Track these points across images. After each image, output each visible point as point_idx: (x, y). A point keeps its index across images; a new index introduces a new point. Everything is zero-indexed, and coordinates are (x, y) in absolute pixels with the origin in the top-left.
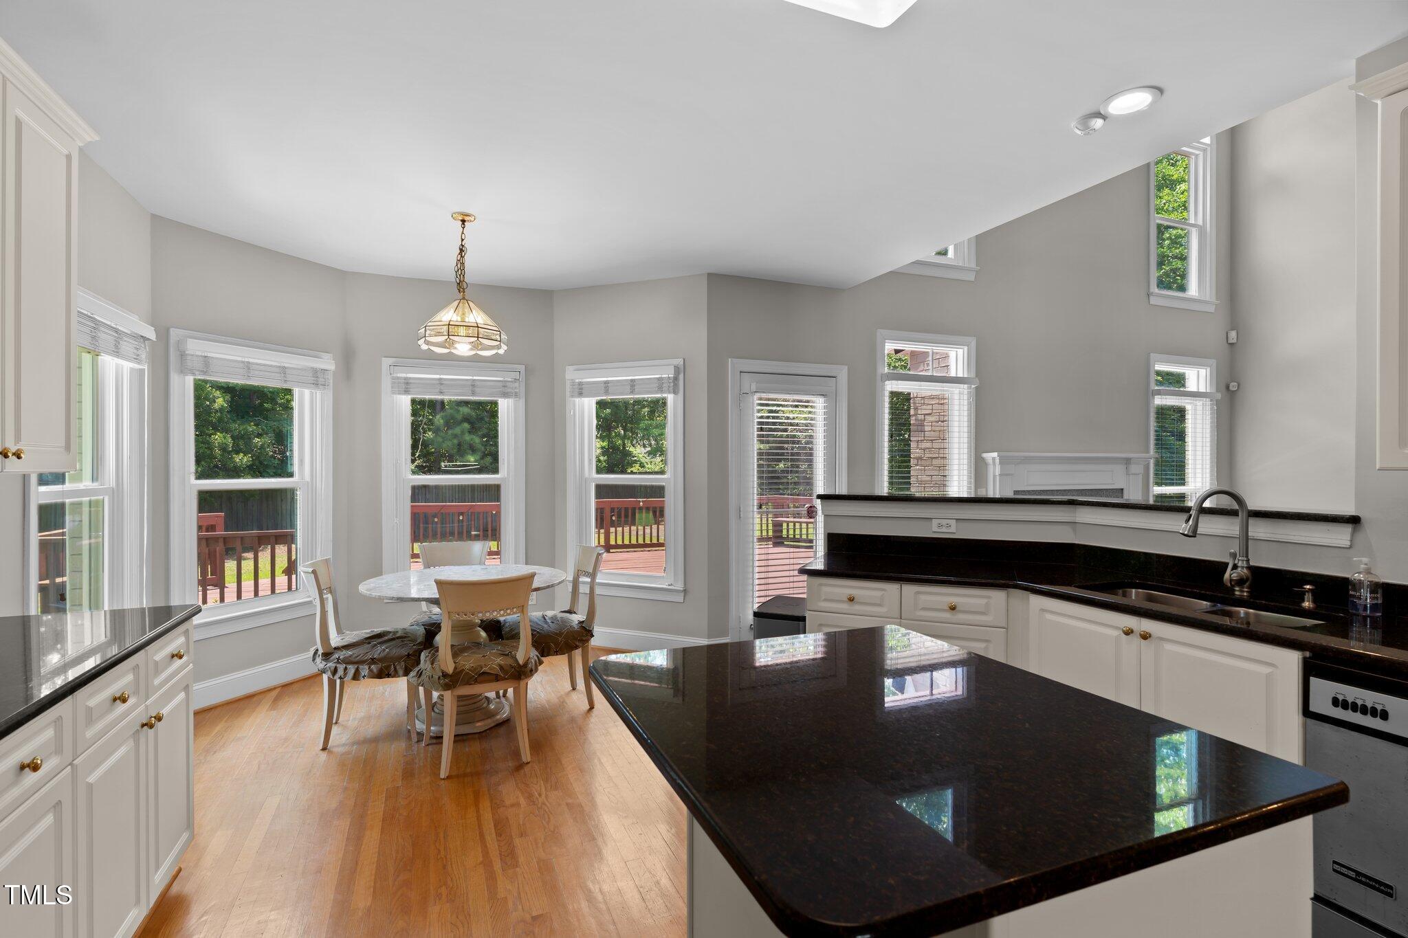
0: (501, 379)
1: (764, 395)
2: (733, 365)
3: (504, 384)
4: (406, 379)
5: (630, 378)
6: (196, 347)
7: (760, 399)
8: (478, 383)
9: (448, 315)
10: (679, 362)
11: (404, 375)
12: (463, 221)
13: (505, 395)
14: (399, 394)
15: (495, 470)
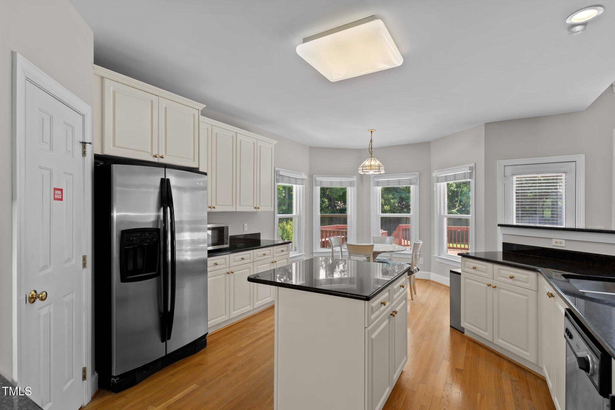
0: (409, 178)
1: (519, 176)
2: (500, 164)
3: (410, 180)
4: (377, 181)
5: (446, 175)
6: (319, 179)
7: (517, 178)
8: (400, 180)
9: (367, 163)
10: (472, 165)
11: (377, 180)
12: (372, 132)
13: (411, 184)
14: (376, 186)
15: (409, 213)
